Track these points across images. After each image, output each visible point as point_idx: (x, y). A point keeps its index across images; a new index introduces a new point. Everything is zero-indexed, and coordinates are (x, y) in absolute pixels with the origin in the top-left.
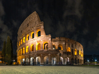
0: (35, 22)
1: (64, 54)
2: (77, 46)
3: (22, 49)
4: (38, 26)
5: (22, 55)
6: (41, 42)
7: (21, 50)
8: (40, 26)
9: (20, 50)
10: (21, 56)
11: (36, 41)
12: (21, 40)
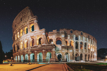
0: (29, 17)
1: (63, 49)
2: (84, 37)
4: (31, 21)
5: (17, 51)
6: (34, 37)
8: (33, 20)
11: (29, 36)
12: (16, 35)
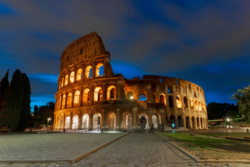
1: (150, 108)
2: (181, 88)
3: (67, 96)
5: (66, 108)
7: (64, 96)
9: (62, 95)
10: (62, 111)
12: (67, 76)
